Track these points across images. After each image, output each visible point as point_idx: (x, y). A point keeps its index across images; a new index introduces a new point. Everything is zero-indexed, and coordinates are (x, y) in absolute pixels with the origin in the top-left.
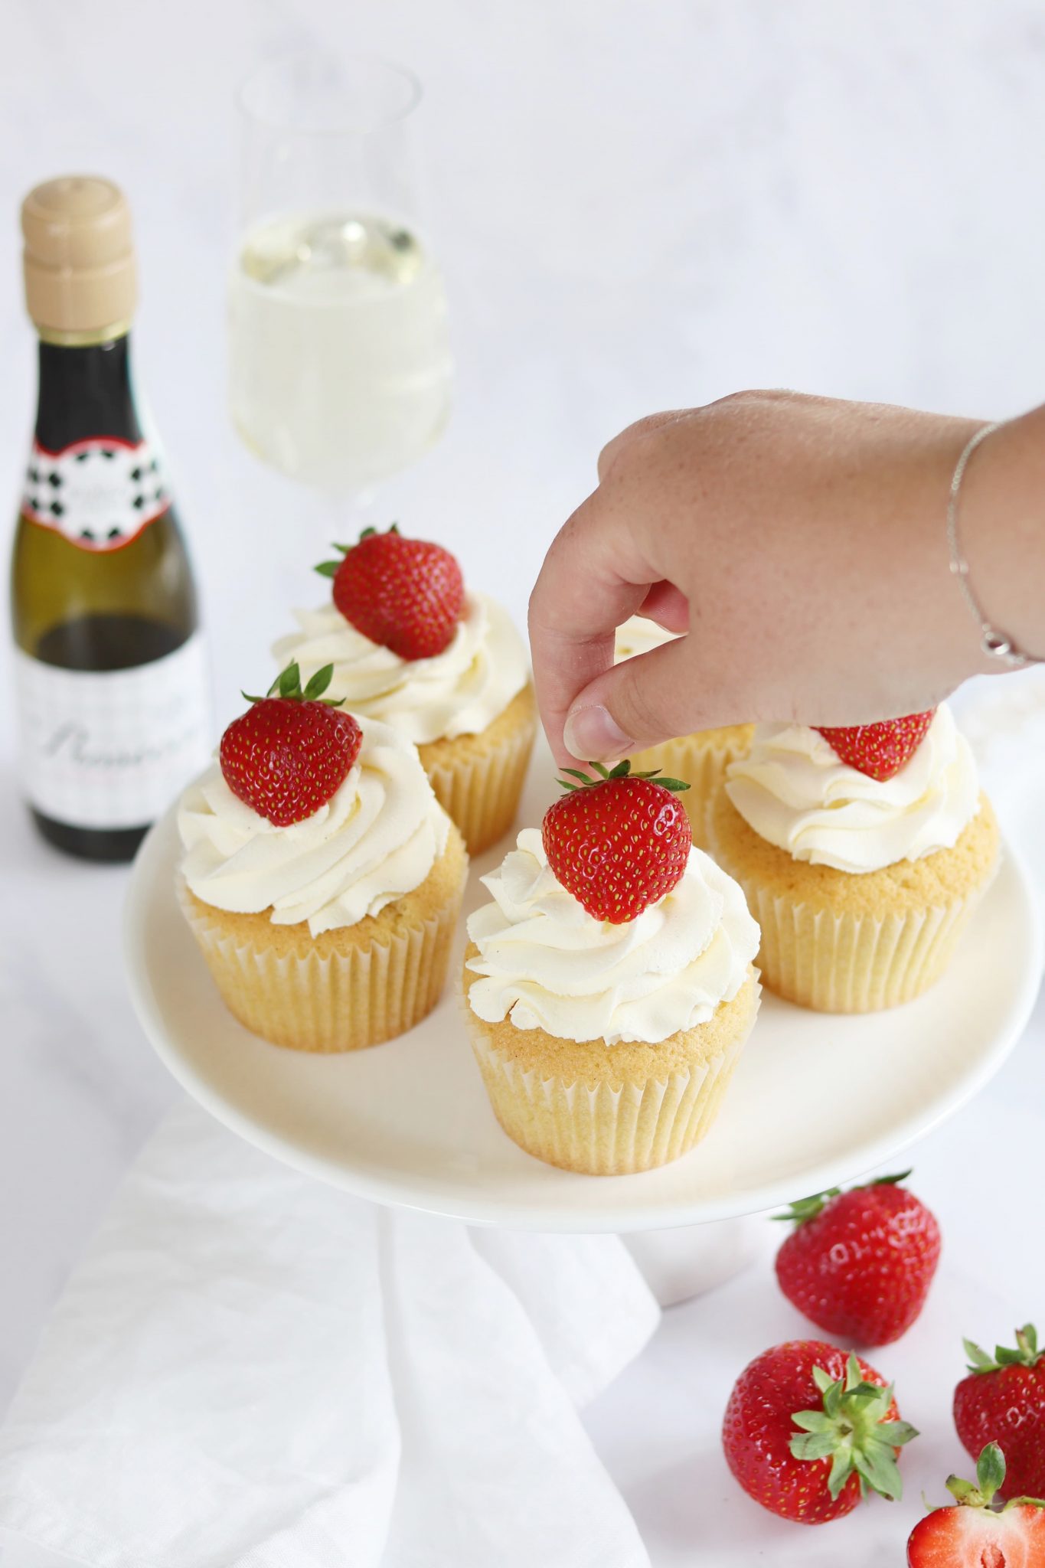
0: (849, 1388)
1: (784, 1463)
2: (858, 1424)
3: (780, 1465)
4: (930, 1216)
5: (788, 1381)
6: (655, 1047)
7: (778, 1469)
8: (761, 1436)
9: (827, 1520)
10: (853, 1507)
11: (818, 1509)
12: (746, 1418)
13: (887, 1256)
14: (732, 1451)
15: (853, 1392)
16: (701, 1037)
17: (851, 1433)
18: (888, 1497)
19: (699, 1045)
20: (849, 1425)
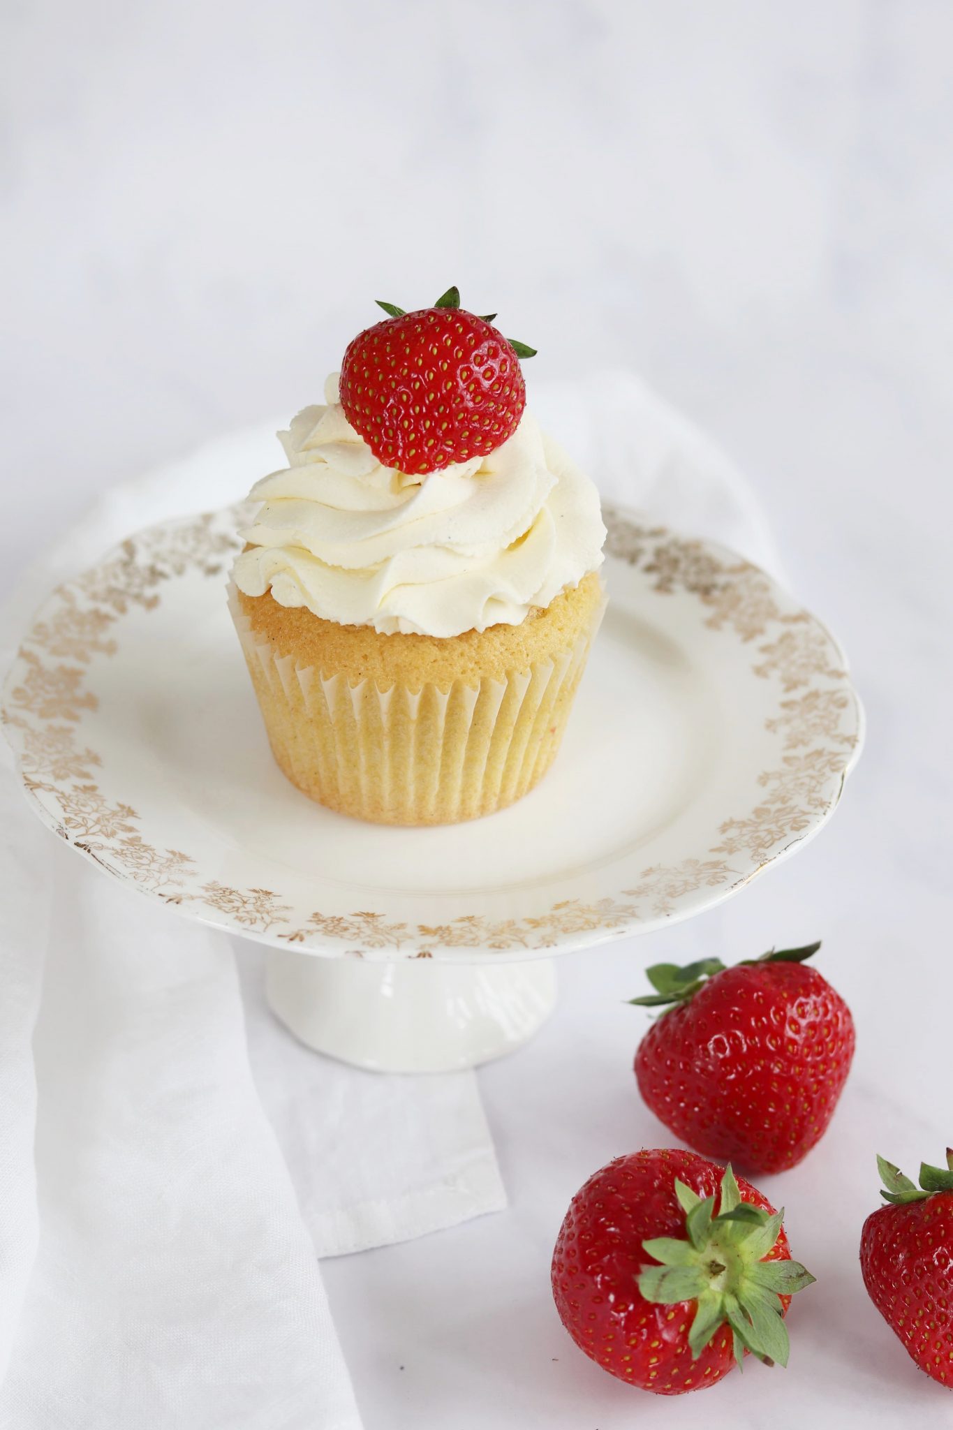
0: (724, 1210)
1: (631, 1307)
2: (735, 1260)
3: (626, 1310)
4: (839, 1002)
5: (640, 1198)
6: (441, 643)
7: (622, 1315)
8: (604, 1271)
9: (687, 1388)
10: (722, 1373)
11: (675, 1371)
12: (583, 1245)
13: (781, 1050)
14: (563, 1289)
15: (728, 1216)
16: (502, 644)
17: (723, 1273)
18: (767, 1361)
19: (497, 653)
20: (721, 1261)
